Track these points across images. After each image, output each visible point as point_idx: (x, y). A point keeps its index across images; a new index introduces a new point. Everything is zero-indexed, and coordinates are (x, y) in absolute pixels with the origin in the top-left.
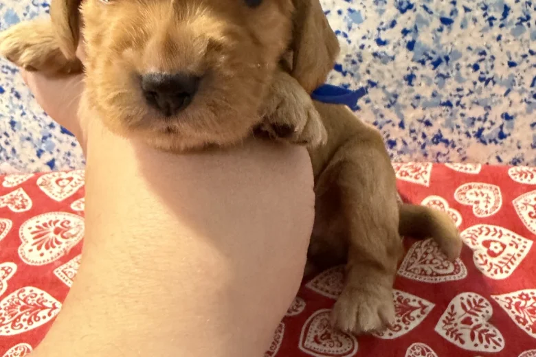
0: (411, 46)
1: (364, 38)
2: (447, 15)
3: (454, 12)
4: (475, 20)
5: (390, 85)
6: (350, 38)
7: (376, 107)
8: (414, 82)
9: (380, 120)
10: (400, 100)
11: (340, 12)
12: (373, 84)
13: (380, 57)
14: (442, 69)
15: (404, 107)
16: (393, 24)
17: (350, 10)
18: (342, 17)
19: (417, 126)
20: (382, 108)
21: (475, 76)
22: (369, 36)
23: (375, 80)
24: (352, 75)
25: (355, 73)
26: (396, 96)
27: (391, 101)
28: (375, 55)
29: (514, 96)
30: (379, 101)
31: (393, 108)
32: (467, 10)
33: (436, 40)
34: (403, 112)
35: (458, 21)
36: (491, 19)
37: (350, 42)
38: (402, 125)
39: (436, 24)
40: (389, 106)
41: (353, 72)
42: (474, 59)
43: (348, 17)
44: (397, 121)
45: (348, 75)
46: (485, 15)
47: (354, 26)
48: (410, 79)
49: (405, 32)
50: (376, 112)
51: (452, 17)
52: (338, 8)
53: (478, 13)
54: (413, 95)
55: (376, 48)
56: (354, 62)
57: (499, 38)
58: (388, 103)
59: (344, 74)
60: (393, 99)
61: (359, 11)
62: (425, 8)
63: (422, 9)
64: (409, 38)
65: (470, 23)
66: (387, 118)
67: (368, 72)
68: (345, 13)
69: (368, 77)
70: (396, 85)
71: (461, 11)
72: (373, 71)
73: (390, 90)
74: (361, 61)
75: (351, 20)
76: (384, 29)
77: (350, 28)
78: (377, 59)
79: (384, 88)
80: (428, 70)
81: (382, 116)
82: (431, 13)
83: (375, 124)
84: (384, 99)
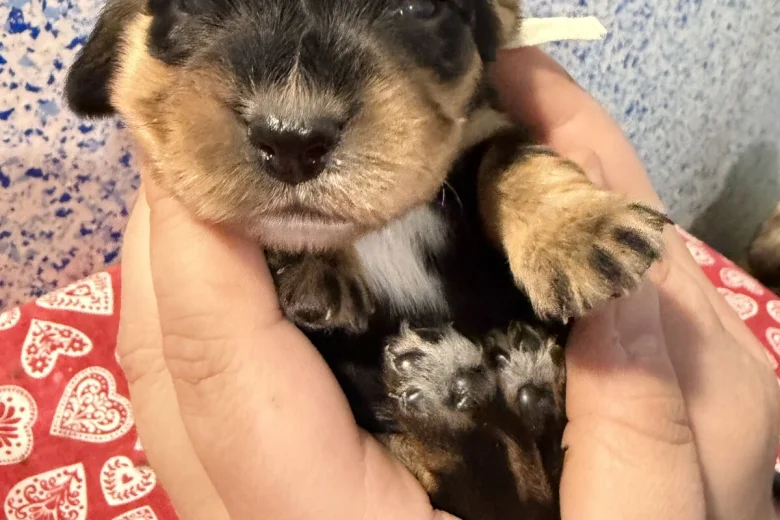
1: (64, 129)
5: (105, 173)
6: (46, 134)
7: (92, 202)
8: (131, 162)
9: (99, 216)
10: (119, 187)
11: (28, 107)
12: (83, 179)
13: (87, 146)
15: (124, 192)
17: (41, 102)
18: (32, 112)
20: (99, 200)
22: (71, 124)
23: (85, 174)
24: (56, 176)
25: (59, 173)
26: (113, 183)
27: (108, 191)
28: (81, 145)
30: (95, 195)
31: (111, 198)
34: (122, 197)
37: (46, 139)
40: (106, 197)
41: (56, 172)
43: (40, 111)
44: (117, 209)
45: (51, 178)
47: (49, 118)
50: (92, 208)
52: (24, 102)
54: (132, 176)
55: (81, 137)
56: (56, 161)
58: (104, 194)
59: (46, 178)
60: (110, 188)
61: (53, 100)
66: (107, 211)
67: (76, 167)
68: (35, 106)
69: (76, 173)
70: (111, 171)
72: (81, 165)
73: (105, 178)
74: (64, 157)
75: (44, 113)
77: (44, 123)
78: (85, 149)
79: (98, 179)
81: (100, 210)
83: (93, 222)
84: (100, 191)
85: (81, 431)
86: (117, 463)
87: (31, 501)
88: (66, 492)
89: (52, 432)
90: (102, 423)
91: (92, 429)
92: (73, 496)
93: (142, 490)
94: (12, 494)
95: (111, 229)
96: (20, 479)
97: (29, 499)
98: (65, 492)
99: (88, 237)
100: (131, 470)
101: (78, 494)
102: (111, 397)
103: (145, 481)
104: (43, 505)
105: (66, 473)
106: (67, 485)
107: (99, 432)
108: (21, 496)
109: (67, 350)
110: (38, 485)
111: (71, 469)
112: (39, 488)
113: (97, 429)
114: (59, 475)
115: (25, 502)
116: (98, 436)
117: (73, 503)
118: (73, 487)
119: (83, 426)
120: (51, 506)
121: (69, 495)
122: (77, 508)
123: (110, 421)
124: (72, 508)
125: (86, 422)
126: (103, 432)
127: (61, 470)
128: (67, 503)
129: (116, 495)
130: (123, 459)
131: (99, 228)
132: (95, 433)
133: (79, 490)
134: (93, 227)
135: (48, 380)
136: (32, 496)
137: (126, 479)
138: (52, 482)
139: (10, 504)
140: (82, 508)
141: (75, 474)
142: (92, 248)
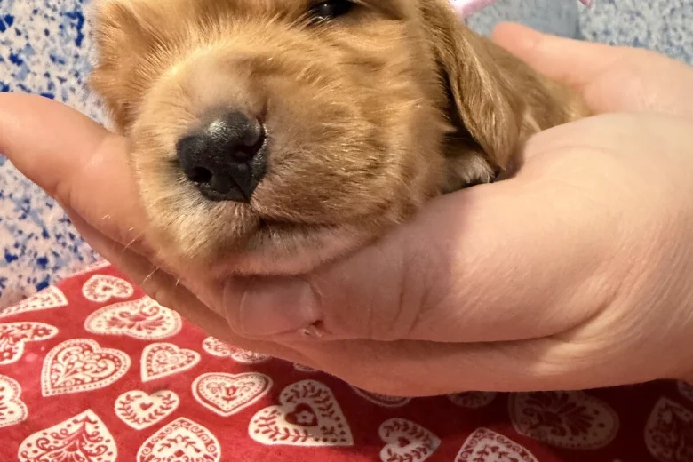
2: (45, 90)
3: (51, 86)
4: (73, 90)
5: (16, 190)
7: (11, 223)
9: (20, 239)
10: (34, 205)
15: (41, 211)
19: (61, 228)
20: (17, 221)
26: (27, 201)
27: (23, 209)
30: (12, 214)
31: (29, 217)
32: (62, 80)
34: (40, 217)
35: (58, 94)
38: (45, 235)
40: (24, 217)
44: (38, 231)
46: (79, 82)
50: (12, 229)
51: (51, 92)
53: (72, 81)
58: (21, 213)
60: (25, 206)
62: (23, 87)
63: (19, 89)
65: (69, 93)
66: (27, 232)
70: (22, 188)
71: (57, 83)
73: (19, 195)
79: (11, 196)
81: (21, 232)
82: (29, 91)
83: (16, 246)
84: (16, 210)
85: (76, 384)
86: (128, 398)
87: (49, 450)
88: (84, 436)
89: (44, 395)
90: (96, 372)
91: (88, 379)
92: (93, 436)
93: (167, 409)
94: (23, 448)
95: (36, 254)
96: (26, 435)
97: (43, 449)
98: (82, 436)
99: (14, 264)
100: (146, 399)
101: (98, 433)
102: (95, 351)
103: (167, 401)
104: (63, 450)
105: (76, 422)
106: (83, 430)
107: (96, 379)
108: (34, 447)
109: (32, 337)
110: (49, 437)
111: (80, 417)
112: (52, 440)
113: (93, 378)
114: (69, 426)
115: (41, 452)
116: (98, 383)
117: (96, 441)
118: (90, 429)
119: (77, 380)
120: (73, 449)
121: (88, 436)
122: (103, 443)
123: (105, 368)
124: (96, 445)
125: (79, 376)
126: (101, 379)
127: (70, 421)
128: (89, 443)
129: (141, 421)
130: (133, 394)
131: (23, 253)
132: (93, 380)
133: (98, 430)
134: (17, 252)
135: (21, 362)
136: (47, 446)
137: (145, 407)
138: (65, 432)
139: (25, 456)
140: (108, 441)
141: (87, 420)
142: (20, 277)
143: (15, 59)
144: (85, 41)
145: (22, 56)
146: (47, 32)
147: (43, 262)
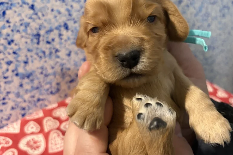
0: (17, 75)
3: (27, 59)
7: (14, 99)
8: (23, 86)
12: (9, 93)
14: (31, 78)
16: (7, 70)
19: (31, 99)
20: (16, 98)
21: (43, 76)
23: (9, 91)
26: (19, 93)
28: (6, 82)
29: (57, 77)
32: (32, 57)
33: (25, 70)
35: (30, 61)
36: (41, 57)
39: (22, 64)
42: (40, 71)
48: (21, 85)
49: (13, 71)
53: (35, 56)
54: (25, 90)
55: (5, 80)
57: (46, 62)
58: (17, 96)
62: (18, 61)
63: (16, 62)
64: (15, 72)
65: (34, 60)
66: (19, 101)
67: (5, 89)
69: (6, 91)
72: (7, 88)
76: (5, 73)
79: (13, 92)
80: (26, 80)
81: (17, 101)
83: (15, 105)
84: (15, 96)
95: (22, 107)
131: (18, 107)
142: (17, 113)
143: (14, 53)
144: (41, 43)
145: (18, 52)
146: (26, 43)
147: (24, 109)
